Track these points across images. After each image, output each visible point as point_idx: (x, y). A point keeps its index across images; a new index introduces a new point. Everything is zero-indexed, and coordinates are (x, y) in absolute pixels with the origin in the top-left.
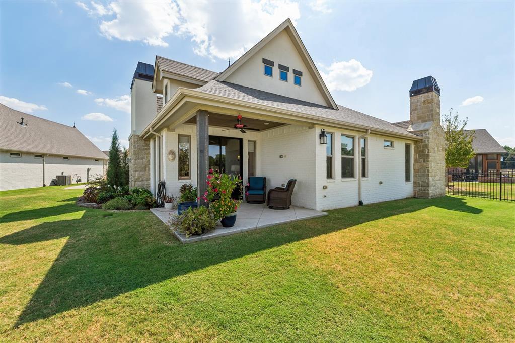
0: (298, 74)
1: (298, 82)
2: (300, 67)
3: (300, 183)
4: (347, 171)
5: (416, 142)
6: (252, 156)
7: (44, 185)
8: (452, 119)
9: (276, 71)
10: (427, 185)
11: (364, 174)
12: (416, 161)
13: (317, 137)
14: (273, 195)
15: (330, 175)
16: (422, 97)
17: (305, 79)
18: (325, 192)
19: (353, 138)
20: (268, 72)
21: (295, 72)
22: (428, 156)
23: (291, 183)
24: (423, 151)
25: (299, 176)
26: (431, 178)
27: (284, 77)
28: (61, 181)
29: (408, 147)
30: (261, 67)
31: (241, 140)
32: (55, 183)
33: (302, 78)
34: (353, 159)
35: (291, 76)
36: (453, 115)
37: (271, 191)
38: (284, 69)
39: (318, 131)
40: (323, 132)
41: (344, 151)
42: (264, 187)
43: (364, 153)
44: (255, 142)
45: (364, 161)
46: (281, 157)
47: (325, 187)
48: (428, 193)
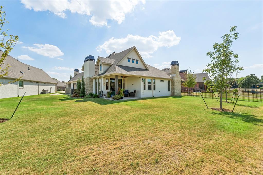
0: (137, 60)
1: (137, 63)
2: (138, 59)
3: (137, 91)
4: (149, 88)
5: (171, 80)
6: (124, 84)
7: (39, 94)
8: (190, 71)
9: (131, 60)
10: (174, 92)
11: (154, 89)
12: (171, 85)
13: (141, 80)
14: (131, 94)
15: (144, 89)
16: (174, 66)
17: (140, 62)
18: (143, 93)
19: (151, 79)
20: (129, 61)
21: (136, 60)
22: (174, 84)
23: (135, 91)
24: (173, 83)
25: (137, 89)
26: (175, 90)
27: (133, 62)
28: (44, 92)
29: (169, 82)
30: (127, 60)
31: (121, 79)
32: (42, 93)
33: (138, 62)
34: (151, 85)
35: (135, 61)
36: (190, 70)
37: (130, 93)
38: (133, 60)
39: (141, 79)
40: (143, 79)
41: (148, 83)
42: (128, 92)
43: (154, 83)
44: (125, 80)
45: (154, 86)
46: (132, 84)
47: (143, 92)
48: (174, 95)
